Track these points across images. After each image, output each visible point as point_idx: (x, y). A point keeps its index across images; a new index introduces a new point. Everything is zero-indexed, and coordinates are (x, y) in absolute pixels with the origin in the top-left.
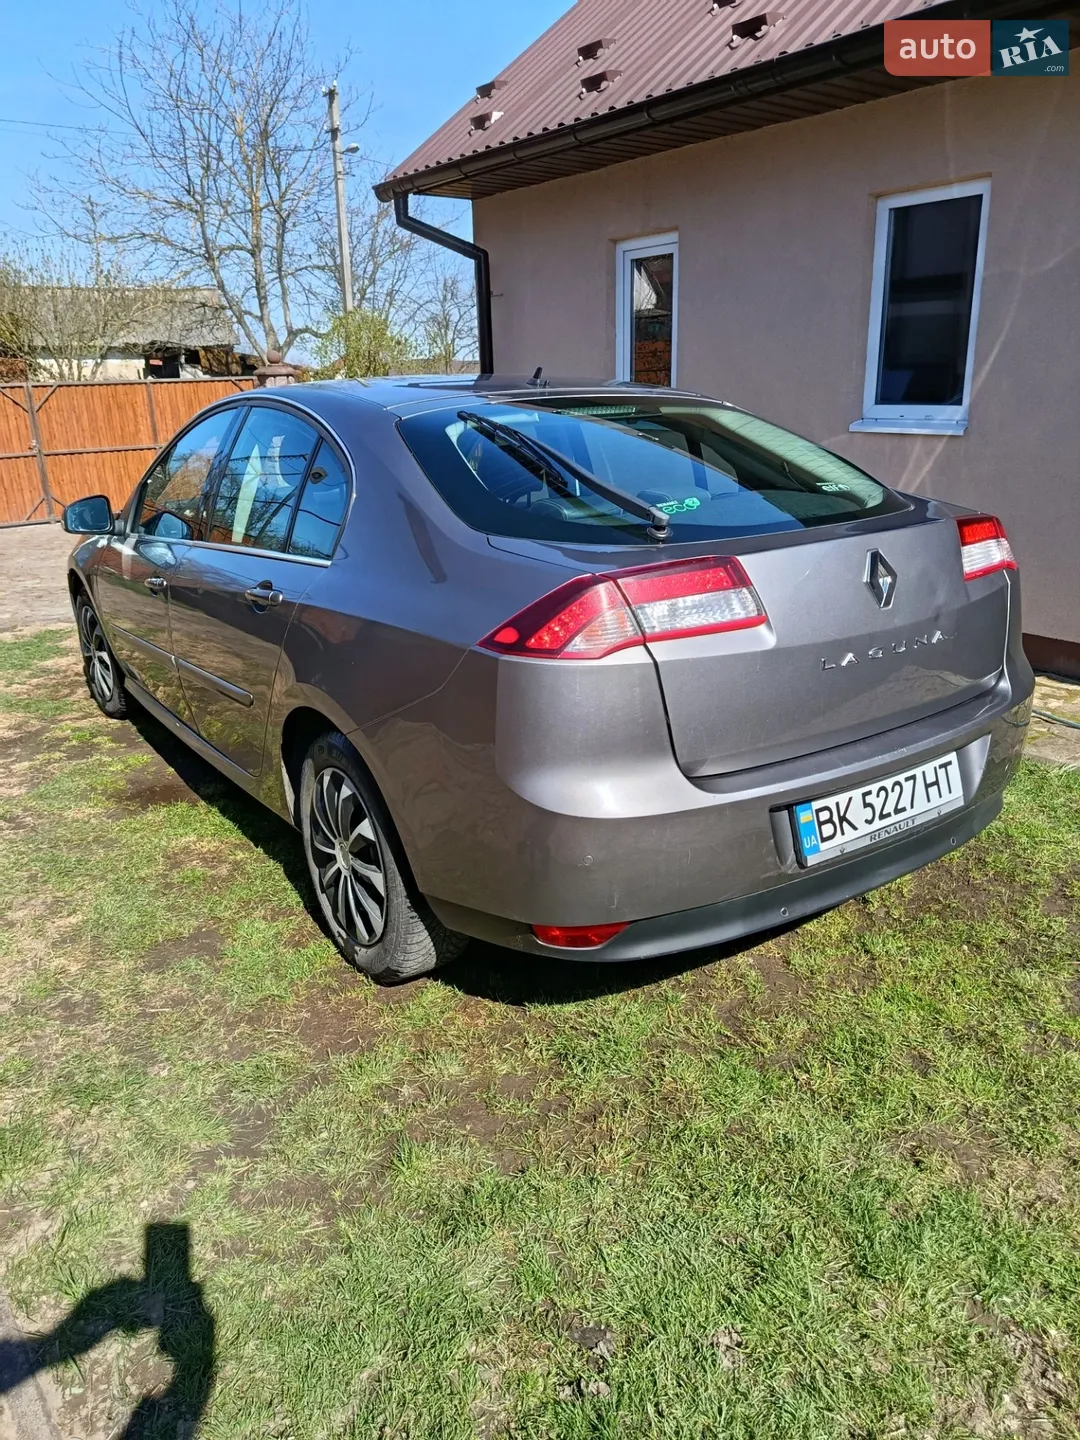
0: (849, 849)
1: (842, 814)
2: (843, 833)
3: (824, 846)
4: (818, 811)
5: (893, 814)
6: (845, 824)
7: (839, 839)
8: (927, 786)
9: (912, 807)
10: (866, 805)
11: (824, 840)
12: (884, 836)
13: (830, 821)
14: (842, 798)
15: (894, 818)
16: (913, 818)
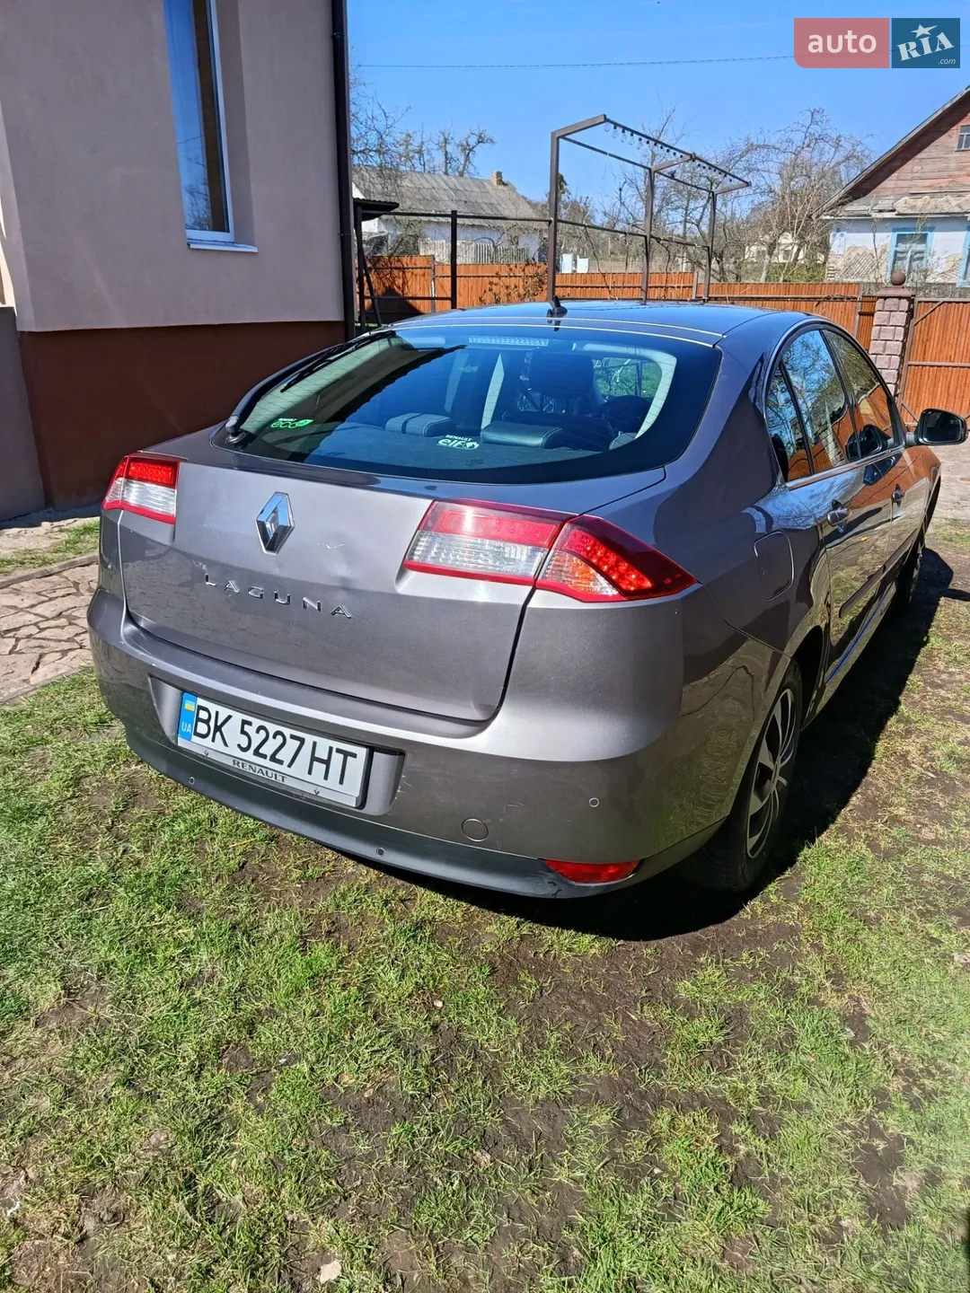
0: (212, 756)
1: (219, 724)
2: (213, 740)
3: (195, 739)
4: (200, 708)
5: (268, 758)
6: (218, 734)
7: (207, 742)
8: (314, 759)
9: (290, 766)
10: (243, 732)
11: (197, 734)
12: (247, 768)
13: (207, 722)
14: (224, 712)
15: (267, 763)
16: (284, 775)
